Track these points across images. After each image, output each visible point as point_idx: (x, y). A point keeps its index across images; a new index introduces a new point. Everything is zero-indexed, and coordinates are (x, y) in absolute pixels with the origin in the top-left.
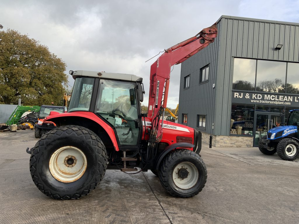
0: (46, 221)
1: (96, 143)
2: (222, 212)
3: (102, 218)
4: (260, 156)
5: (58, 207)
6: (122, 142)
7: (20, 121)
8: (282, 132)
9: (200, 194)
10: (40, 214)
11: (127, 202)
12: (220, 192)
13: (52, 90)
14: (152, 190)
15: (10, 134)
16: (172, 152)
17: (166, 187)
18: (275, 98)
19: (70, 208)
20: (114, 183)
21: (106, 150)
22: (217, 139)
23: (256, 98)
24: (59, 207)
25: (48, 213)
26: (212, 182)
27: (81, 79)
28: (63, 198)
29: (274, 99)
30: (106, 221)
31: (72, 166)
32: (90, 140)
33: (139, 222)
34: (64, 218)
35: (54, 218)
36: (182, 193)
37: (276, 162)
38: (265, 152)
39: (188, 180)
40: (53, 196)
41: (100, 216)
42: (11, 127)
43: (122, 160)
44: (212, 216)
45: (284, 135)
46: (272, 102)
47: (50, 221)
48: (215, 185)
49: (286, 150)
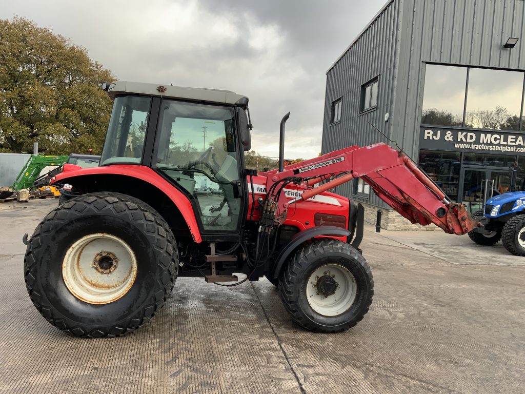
0: (50, 386)
1: (154, 227)
2: (403, 363)
3: (162, 378)
4: (470, 247)
5: (79, 352)
6: (208, 225)
7: (37, 183)
8: (513, 203)
9: (359, 325)
10: (40, 369)
11: (215, 341)
12: (397, 320)
13: (96, 127)
14: (266, 316)
15: (16, 206)
16: (305, 245)
17: (294, 311)
18: (500, 139)
19: (104, 356)
20: (196, 302)
21: (174, 242)
22: (390, 215)
23: (464, 140)
24: (81, 354)
25: (57, 367)
26: (382, 300)
27: (125, 99)
28: (91, 335)
29: (498, 141)
30: (171, 384)
31: (110, 272)
32: (142, 222)
33: (237, 387)
34: (87, 378)
35: (68, 377)
36: (324, 324)
37: (499, 260)
38: (480, 240)
39: (337, 299)
40: (71, 331)
41: (159, 373)
42: (18, 194)
43: (208, 261)
44: (383, 373)
45: (516, 208)
46: (494, 148)
47: (58, 385)
48: (388, 305)
49: (519, 236)
